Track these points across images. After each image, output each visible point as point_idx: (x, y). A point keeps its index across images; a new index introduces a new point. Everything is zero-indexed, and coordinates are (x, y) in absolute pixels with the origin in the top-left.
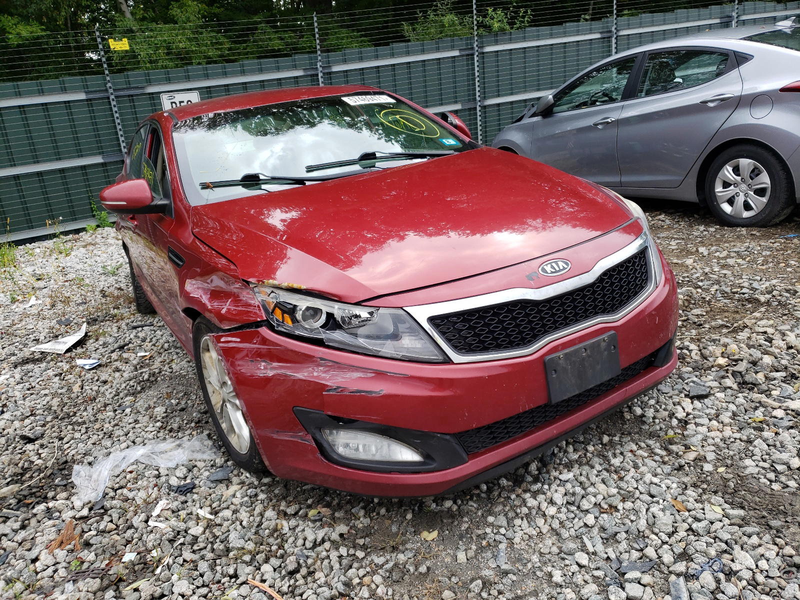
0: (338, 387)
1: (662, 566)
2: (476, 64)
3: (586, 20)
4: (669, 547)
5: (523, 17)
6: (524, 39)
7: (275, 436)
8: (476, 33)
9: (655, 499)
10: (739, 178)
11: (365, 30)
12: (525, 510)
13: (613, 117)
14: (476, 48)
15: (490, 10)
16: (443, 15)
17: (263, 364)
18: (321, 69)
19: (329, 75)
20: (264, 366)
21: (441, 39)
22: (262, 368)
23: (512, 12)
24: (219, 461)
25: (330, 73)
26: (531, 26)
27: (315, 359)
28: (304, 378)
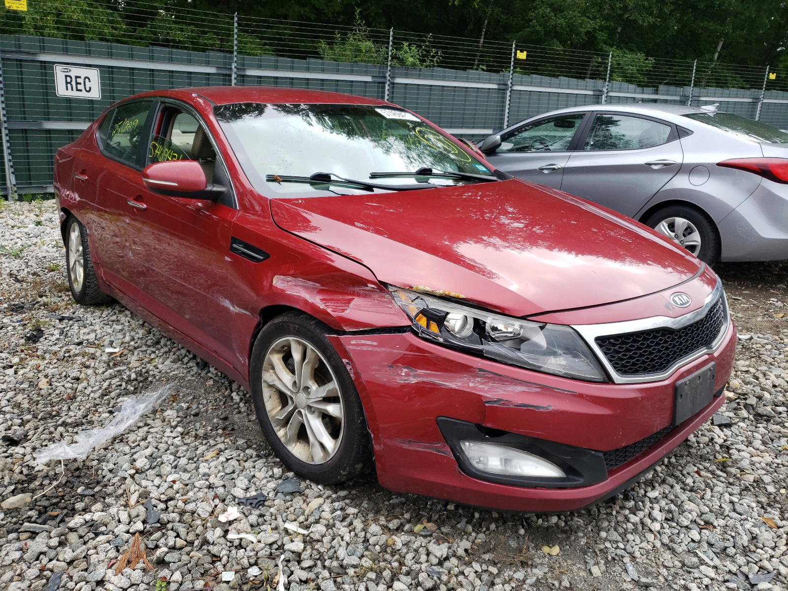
0: (500, 400)
1: (780, 577)
2: (387, 93)
3: (483, 70)
4: (778, 560)
5: (433, 57)
6: (432, 77)
7: (406, 446)
8: (389, 63)
9: (743, 517)
10: (673, 234)
11: (269, 39)
12: (630, 526)
13: (561, 164)
14: (388, 78)
15: (406, 44)
16: (359, 41)
17: (405, 370)
18: (235, 70)
19: (242, 78)
20: (406, 372)
21: (356, 61)
22: (403, 374)
23: (424, 50)
24: (277, 471)
25: (244, 76)
26: (438, 66)
27: (472, 369)
28: (457, 388)
